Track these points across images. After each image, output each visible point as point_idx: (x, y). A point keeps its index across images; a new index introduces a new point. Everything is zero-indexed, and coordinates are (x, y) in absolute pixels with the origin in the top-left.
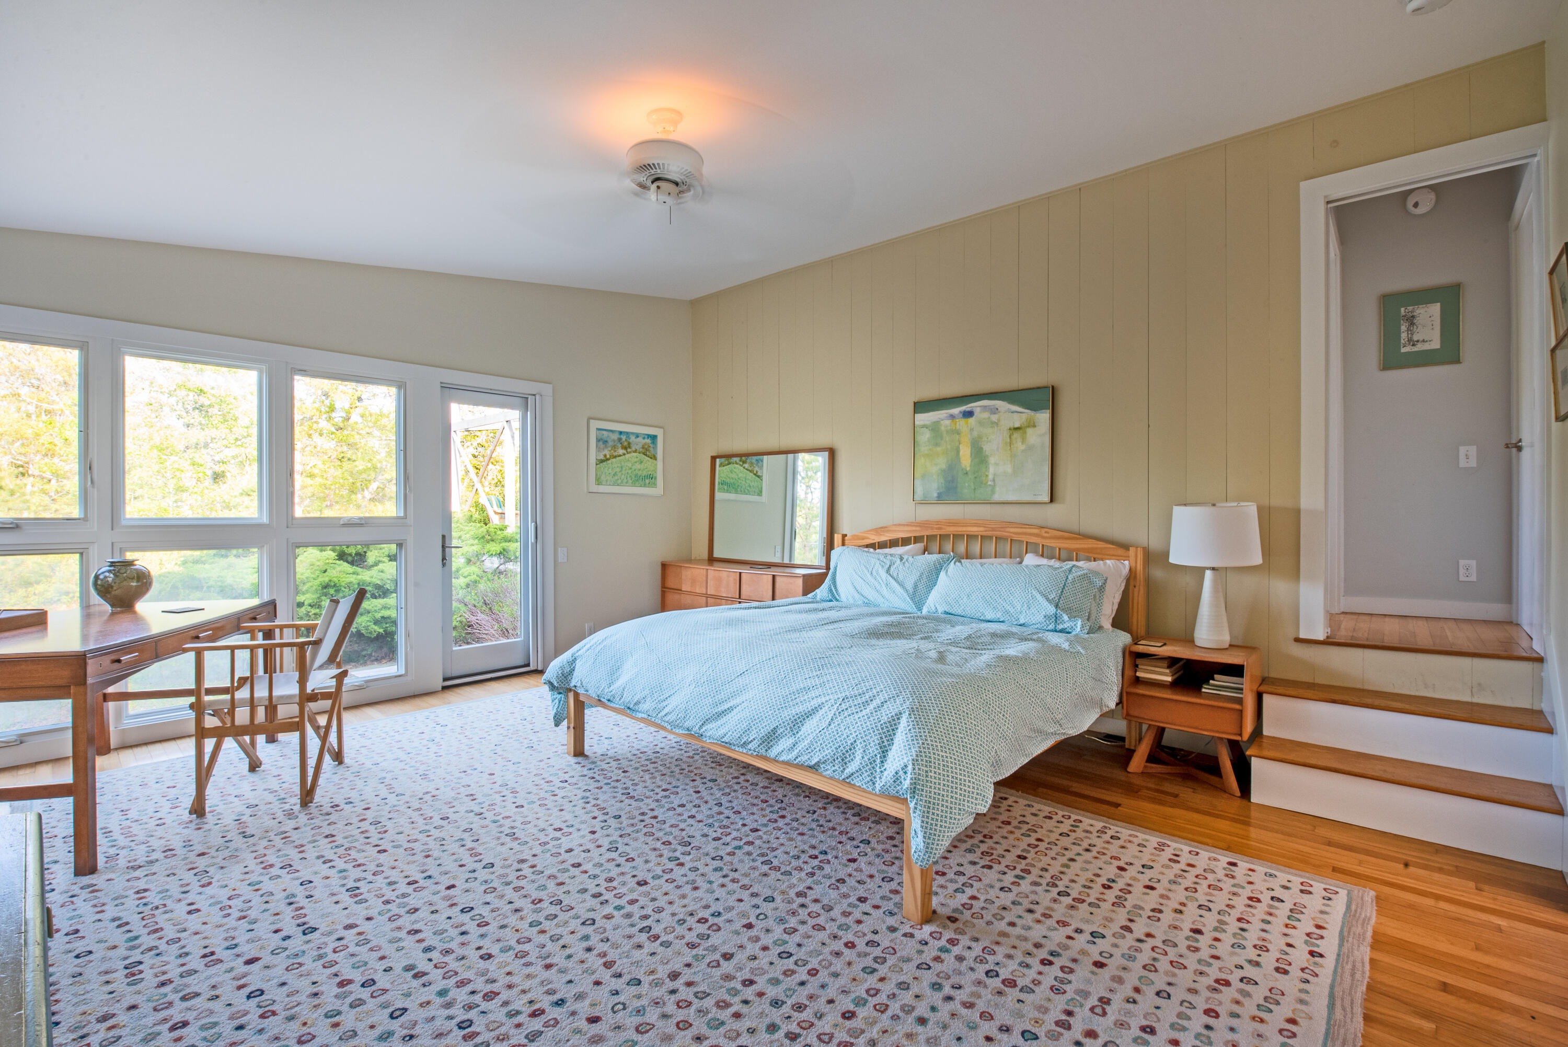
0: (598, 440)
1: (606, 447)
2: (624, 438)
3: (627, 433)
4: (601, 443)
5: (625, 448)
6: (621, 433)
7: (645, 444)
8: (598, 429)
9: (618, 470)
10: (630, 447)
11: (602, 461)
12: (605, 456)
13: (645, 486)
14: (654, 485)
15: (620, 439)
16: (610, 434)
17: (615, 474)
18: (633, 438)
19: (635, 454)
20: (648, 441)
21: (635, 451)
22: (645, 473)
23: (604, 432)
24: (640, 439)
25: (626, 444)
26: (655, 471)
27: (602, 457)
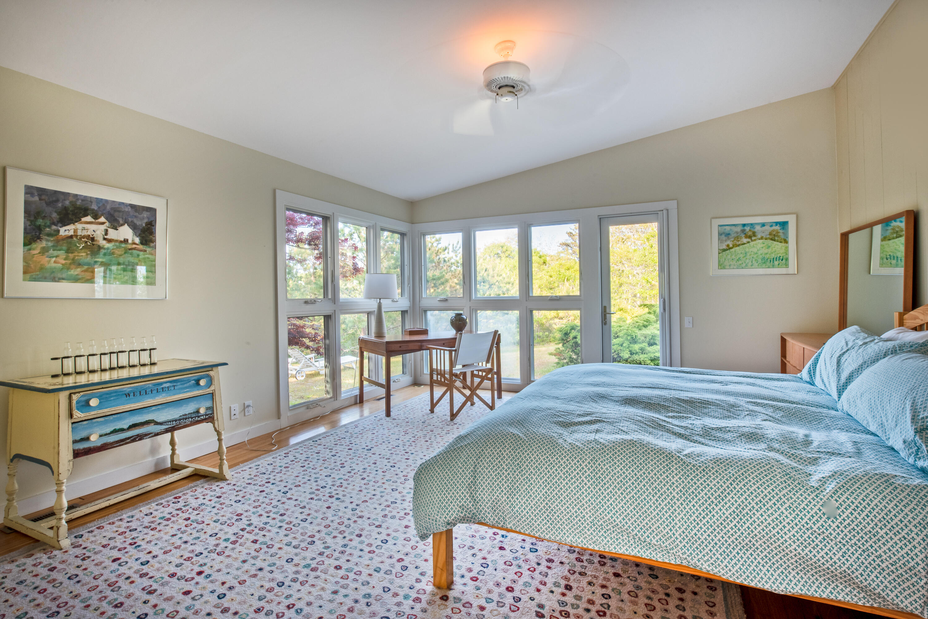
0: (720, 234)
1: (729, 239)
2: (747, 229)
3: (752, 224)
4: (723, 236)
5: (750, 237)
6: (744, 225)
7: (773, 231)
8: (719, 226)
9: (742, 256)
10: (755, 236)
11: (724, 250)
12: (728, 246)
13: (773, 266)
14: (787, 265)
15: (743, 231)
16: (733, 228)
17: (739, 260)
18: (758, 228)
19: (761, 241)
20: (778, 228)
21: (762, 238)
22: (773, 256)
23: (726, 227)
24: (767, 228)
25: (750, 233)
26: (787, 253)
27: (724, 247)
